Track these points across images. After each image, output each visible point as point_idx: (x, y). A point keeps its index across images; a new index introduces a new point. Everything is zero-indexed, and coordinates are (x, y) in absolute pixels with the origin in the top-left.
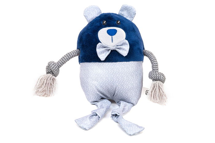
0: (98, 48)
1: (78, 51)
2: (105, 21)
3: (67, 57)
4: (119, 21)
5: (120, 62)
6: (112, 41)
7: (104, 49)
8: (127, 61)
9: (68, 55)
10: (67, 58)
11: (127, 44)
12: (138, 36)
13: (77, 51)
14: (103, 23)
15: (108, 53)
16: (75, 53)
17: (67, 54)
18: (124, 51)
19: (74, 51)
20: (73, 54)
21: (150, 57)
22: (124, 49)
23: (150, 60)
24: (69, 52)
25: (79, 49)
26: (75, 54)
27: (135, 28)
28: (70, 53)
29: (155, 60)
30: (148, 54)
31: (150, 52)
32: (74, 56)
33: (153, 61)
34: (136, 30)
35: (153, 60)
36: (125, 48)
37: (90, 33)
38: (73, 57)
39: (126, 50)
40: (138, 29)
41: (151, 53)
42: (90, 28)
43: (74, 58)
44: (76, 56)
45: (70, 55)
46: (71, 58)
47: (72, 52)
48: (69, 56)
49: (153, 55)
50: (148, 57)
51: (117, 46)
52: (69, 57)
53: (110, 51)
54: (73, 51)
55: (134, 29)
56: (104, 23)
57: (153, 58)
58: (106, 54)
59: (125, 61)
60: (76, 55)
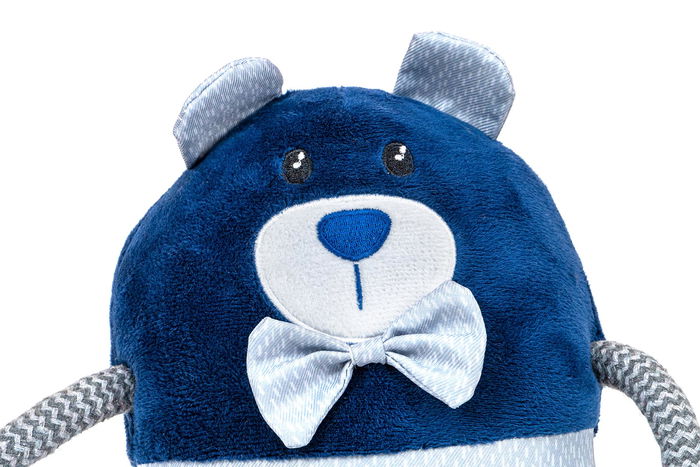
0: (260, 359)
1: (122, 377)
2: (301, 156)
3: (41, 429)
4: (403, 149)
5: (425, 447)
6: (360, 298)
7: (303, 361)
8: (473, 441)
9: (48, 415)
10: (43, 438)
11: (469, 319)
12: (544, 248)
13: (111, 382)
14: (288, 166)
15: (333, 389)
16: (99, 394)
17: (45, 407)
18: (446, 366)
19: (89, 380)
20: (85, 400)
21: (644, 394)
22: (445, 356)
23: (644, 419)
24: (53, 389)
25: (126, 365)
26: (100, 401)
27: (521, 189)
28: (64, 394)
29: (686, 413)
30: (631, 369)
31: (643, 359)
32: (95, 418)
33: (668, 428)
34: (529, 202)
35: (669, 420)
36: (452, 346)
37: (195, 249)
38: (85, 426)
39: (460, 364)
40: (542, 191)
41: (654, 365)
42: (192, 207)
43: (90, 431)
44: (107, 414)
45: (67, 412)
46: (71, 432)
47: (77, 387)
48: (54, 421)
49: (663, 378)
50: (631, 394)
51: (398, 333)
52: (56, 429)
53: (346, 375)
54: (84, 385)
55: (514, 197)
56: (296, 165)
57: (668, 400)
58: (319, 396)
59: (463, 443)
60: (110, 407)
